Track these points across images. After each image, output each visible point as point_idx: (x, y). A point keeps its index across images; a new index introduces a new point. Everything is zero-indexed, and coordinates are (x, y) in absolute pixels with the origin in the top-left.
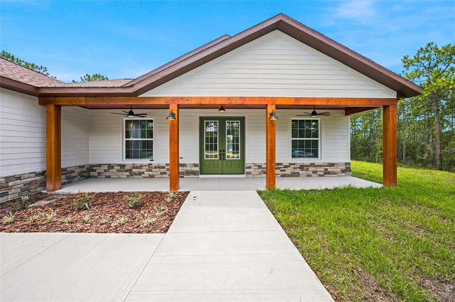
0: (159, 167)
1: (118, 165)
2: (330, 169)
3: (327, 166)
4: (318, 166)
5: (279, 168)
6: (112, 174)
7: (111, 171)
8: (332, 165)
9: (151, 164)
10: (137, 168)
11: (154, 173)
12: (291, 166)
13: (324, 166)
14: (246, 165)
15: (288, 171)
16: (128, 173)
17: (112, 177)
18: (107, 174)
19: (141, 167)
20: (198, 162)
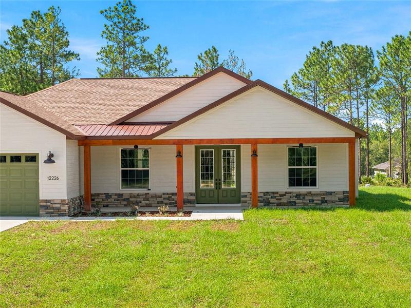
0: (156, 196)
1: (116, 195)
2: (327, 198)
3: (324, 195)
4: (315, 195)
5: (275, 197)
6: (110, 203)
7: (109, 200)
8: (330, 193)
9: (148, 194)
10: (134, 197)
11: (151, 202)
12: (287, 195)
13: (321, 195)
14: (242, 194)
15: (284, 200)
16: (125, 203)
17: (109, 206)
18: (105, 203)
19: (138, 196)
20: (194, 191)
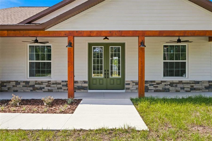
0: (56, 83)
1: (24, 82)
2: (195, 86)
3: (193, 83)
4: (185, 83)
5: (153, 85)
6: (19, 89)
7: (18, 86)
8: (198, 82)
9: (50, 81)
10: (39, 84)
11: (52, 88)
12: (162, 83)
13: (190, 83)
14: (126, 82)
15: (160, 87)
16: (31, 88)
17: (19, 91)
18: (15, 89)
19: (42, 83)
20: (87, 79)
